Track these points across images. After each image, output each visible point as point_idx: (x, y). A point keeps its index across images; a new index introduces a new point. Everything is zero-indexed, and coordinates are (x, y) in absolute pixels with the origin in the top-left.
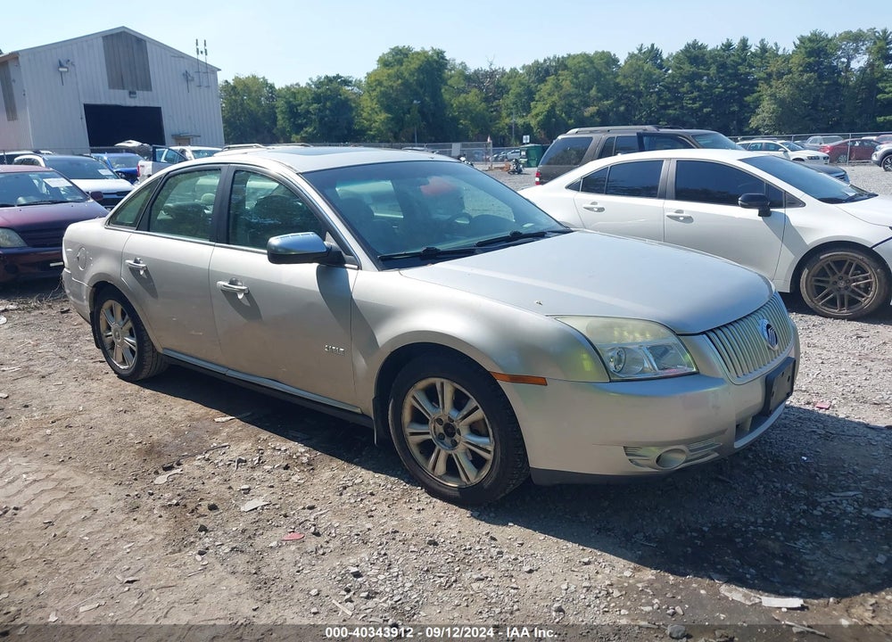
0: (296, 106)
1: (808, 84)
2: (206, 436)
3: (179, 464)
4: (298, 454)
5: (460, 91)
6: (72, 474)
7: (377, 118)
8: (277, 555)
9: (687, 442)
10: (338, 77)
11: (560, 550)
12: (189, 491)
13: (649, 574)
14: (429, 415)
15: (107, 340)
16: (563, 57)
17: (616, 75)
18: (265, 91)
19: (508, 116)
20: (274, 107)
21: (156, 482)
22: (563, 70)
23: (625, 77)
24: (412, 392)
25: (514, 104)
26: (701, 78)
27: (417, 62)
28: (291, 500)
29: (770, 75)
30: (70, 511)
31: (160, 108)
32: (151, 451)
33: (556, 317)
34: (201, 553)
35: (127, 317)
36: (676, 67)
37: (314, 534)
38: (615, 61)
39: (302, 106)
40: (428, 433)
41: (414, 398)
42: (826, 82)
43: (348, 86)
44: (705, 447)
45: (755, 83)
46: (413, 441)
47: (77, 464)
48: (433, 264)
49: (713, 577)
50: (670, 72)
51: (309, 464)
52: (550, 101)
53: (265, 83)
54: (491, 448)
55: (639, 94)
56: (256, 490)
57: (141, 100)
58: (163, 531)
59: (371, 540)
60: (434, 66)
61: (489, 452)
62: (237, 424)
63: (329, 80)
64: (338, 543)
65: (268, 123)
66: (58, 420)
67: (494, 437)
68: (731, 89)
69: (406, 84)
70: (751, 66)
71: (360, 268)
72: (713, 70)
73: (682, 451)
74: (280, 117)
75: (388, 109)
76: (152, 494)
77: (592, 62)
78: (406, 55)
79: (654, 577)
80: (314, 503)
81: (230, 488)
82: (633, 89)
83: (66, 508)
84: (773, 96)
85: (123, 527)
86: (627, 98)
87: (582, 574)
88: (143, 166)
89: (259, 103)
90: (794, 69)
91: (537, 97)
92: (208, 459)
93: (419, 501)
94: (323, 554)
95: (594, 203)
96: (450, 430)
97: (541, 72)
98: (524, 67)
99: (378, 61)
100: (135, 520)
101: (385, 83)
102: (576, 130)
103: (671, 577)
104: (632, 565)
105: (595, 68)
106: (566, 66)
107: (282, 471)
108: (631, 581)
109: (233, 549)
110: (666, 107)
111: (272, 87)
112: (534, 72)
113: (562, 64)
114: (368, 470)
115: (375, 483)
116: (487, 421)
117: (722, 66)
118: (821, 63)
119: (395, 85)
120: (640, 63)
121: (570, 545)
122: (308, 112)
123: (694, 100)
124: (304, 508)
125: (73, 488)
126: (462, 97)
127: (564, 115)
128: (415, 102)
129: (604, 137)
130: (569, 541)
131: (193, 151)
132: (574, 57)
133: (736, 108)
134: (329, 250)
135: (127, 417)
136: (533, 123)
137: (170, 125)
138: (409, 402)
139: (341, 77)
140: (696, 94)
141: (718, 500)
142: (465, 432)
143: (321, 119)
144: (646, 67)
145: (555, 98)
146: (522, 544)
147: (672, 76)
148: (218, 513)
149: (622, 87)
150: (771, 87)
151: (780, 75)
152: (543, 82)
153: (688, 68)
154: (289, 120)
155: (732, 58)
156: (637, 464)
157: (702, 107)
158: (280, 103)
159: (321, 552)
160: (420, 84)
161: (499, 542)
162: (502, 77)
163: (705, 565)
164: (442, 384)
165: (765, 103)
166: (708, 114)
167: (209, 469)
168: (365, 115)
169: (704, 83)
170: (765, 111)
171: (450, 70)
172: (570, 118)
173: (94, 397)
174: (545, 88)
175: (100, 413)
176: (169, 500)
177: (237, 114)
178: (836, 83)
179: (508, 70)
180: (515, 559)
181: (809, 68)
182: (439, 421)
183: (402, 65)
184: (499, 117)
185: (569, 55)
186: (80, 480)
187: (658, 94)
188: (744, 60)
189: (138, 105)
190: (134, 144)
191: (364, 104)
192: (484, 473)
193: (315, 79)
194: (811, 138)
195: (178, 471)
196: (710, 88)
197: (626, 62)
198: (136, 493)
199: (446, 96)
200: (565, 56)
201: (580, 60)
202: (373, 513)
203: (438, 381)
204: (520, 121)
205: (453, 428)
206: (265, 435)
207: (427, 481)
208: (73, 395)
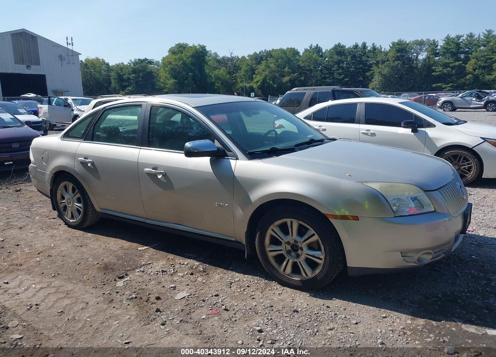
0: (122, 75)
1: (397, 67)
2: (136, 258)
3: (127, 275)
4: (196, 266)
5: (215, 68)
6: (63, 283)
7: (168, 82)
8: (209, 323)
9: (432, 249)
10: (146, 59)
11: (367, 311)
12: (139, 290)
13: (421, 322)
14: (282, 239)
15: (61, 206)
16: (270, 51)
17: (298, 61)
18: (104, 67)
19: (241, 82)
20: (109, 76)
21: (117, 285)
22: (270, 58)
23: (303, 62)
24: (272, 227)
25: (244, 76)
26: (343, 62)
27: (191, 52)
28: (203, 291)
29: (378, 62)
30: (71, 304)
31: (44, 76)
32: (106, 268)
33: (362, 182)
34: (163, 324)
35: (77, 191)
36: (330, 57)
37: (225, 310)
38: (298, 53)
39: (126, 76)
40: (281, 250)
41: (273, 230)
42: (407, 66)
43: (151, 64)
44: (439, 252)
45: (371, 66)
46: (271, 255)
47: (64, 277)
48: (278, 156)
49: (456, 320)
50: (327, 59)
51: (204, 272)
52: (264, 74)
53: (104, 62)
54: (321, 257)
55: (311, 71)
56: (179, 287)
57: (34, 70)
58: (134, 313)
59: (260, 312)
60: (200, 55)
61: (321, 259)
62: (152, 251)
63: (141, 61)
64: (241, 314)
65: (106, 85)
66: (41, 252)
67: (325, 251)
68: (358, 68)
69: (184, 63)
70: (368, 57)
71: (237, 159)
72: (349, 59)
73: (429, 253)
74: (113, 81)
75: (175, 77)
76: (118, 292)
77: (285, 54)
78: (184, 48)
79: (424, 323)
80: (217, 293)
81: (164, 287)
82: (307, 68)
83: (68, 303)
84: (380, 73)
85: (108, 312)
86: (304, 73)
87: (385, 323)
88: (41, 108)
89: (100, 73)
90: (390, 59)
91: (256, 72)
92: (143, 272)
93: (277, 289)
94: (236, 321)
95: (320, 126)
96: (295, 248)
97: (259, 58)
98: (249, 56)
99: (169, 51)
100: (114, 307)
101: (173, 63)
102: (296, 88)
103: (434, 322)
104: (410, 317)
105: (287, 57)
106: (271, 55)
107: (190, 276)
108: (413, 326)
109: (181, 321)
110: (325, 78)
111: (107, 64)
112: (254, 59)
113: (269, 55)
114: (240, 273)
115: (247, 280)
116: (320, 242)
117: (354, 57)
118: (404, 56)
119: (179, 64)
120: (311, 54)
121: (371, 308)
122: (129, 79)
123: (340, 74)
124: (212, 296)
125: (67, 291)
126: (216, 72)
127: (271, 82)
128: (190, 74)
129: (312, 92)
130: (370, 306)
131: (73, 99)
132: (276, 51)
133: (361, 79)
134: (218, 149)
135: (83, 249)
136: (255, 86)
137: (50, 85)
138: (269, 232)
139: (148, 60)
140: (340, 71)
141: (439, 280)
142: (305, 249)
143: (137, 83)
144: (314, 56)
145: (267, 73)
146: (345, 309)
147: (328, 61)
148: (161, 301)
149: (302, 67)
150: (379, 68)
151: (383, 62)
152: (259, 64)
153: (336, 57)
154: (118, 83)
155: (359, 53)
156: (407, 262)
157: (344, 78)
158: (113, 74)
159: (234, 319)
160: (193, 64)
161: (331, 308)
162: (237, 61)
163: (449, 315)
164: (292, 222)
165: (376, 77)
166: (347, 81)
167: (146, 277)
168: (162, 80)
169: (345, 65)
170: (377, 80)
171: (209, 57)
172: (274, 84)
173: (58, 238)
174: (262, 67)
175: (66, 247)
176: (130, 296)
177: (88, 79)
178: (411, 67)
179: (240, 57)
180: (345, 317)
181: (398, 59)
182: (288, 243)
183: (182, 53)
184: (236, 83)
185: (273, 50)
186: (70, 287)
187: (321, 71)
188: (365, 54)
189: (32, 73)
190: (32, 95)
191: (161, 74)
192: (317, 271)
193: (133, 60)
194: (403, 95)
195: (128, 278)
196: (348, 68)
197: (303, 54)
198: (108, 292)
199: (207, 71)
200: (271, 50)
201: (279, 52)
202: (254, 297)
203: (288, 221)
204: (248, 85)
205: (297, 246)
206: (171, 256)
207: (280, 277)
208: (44, 238)
